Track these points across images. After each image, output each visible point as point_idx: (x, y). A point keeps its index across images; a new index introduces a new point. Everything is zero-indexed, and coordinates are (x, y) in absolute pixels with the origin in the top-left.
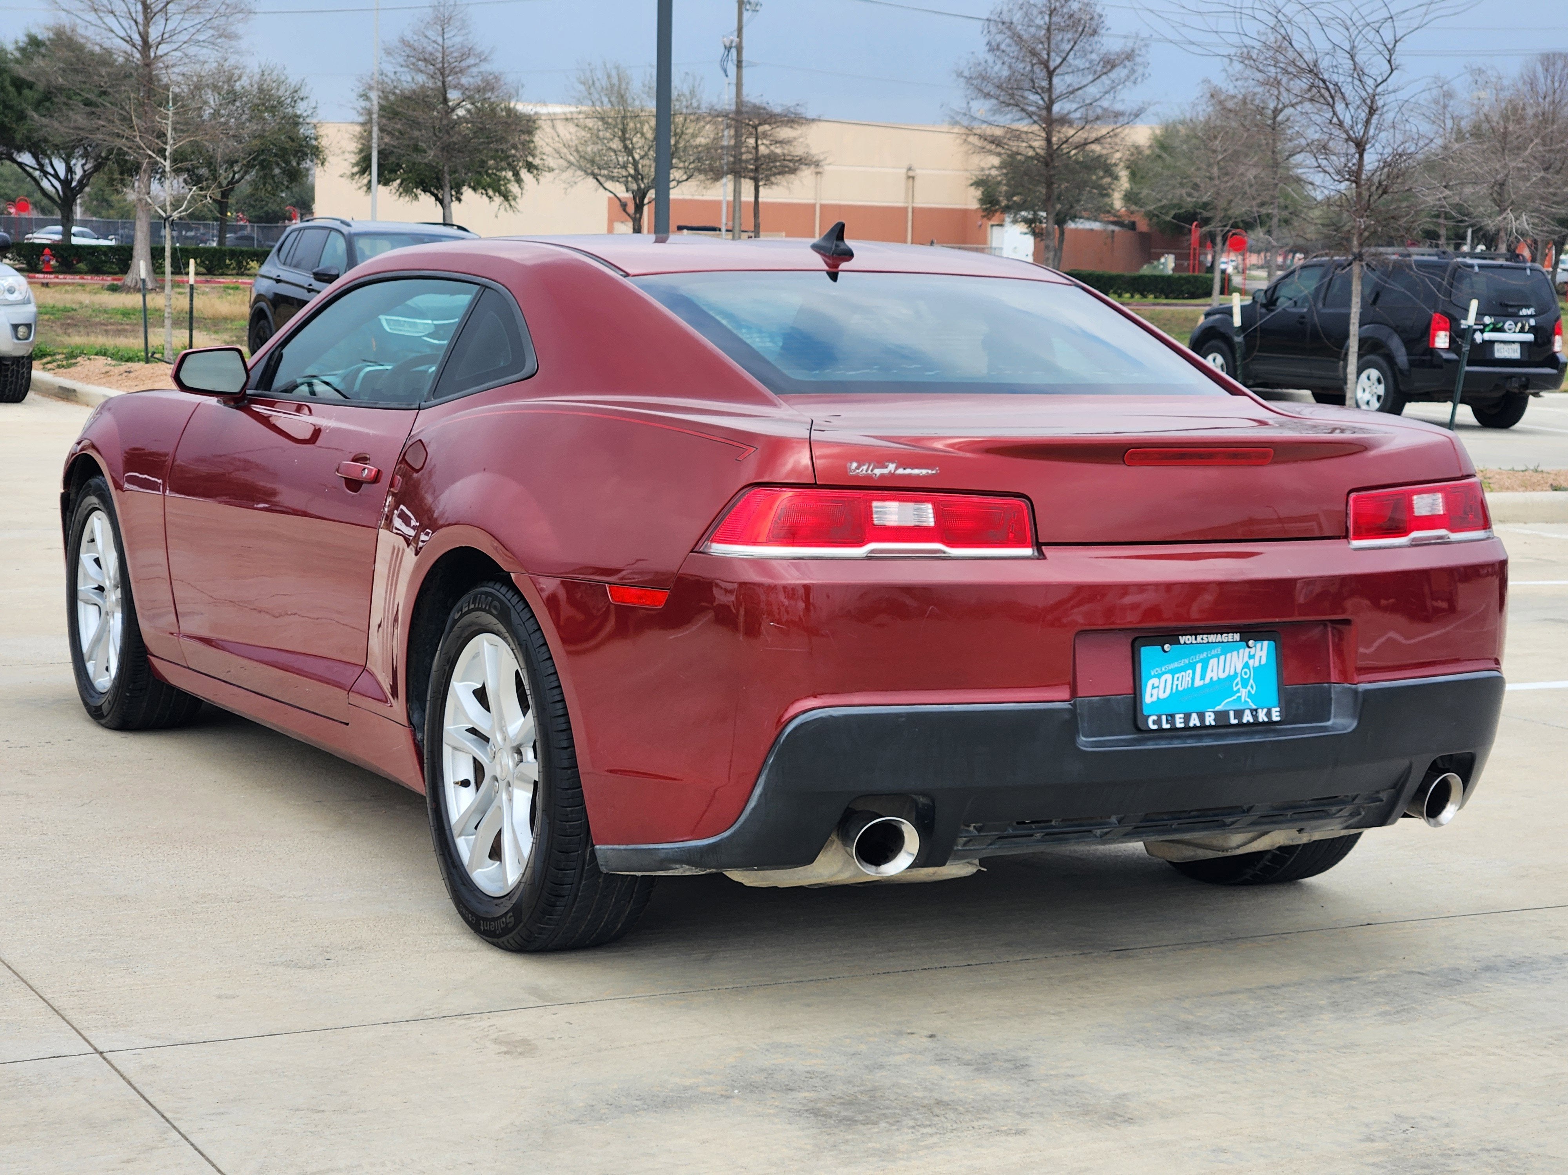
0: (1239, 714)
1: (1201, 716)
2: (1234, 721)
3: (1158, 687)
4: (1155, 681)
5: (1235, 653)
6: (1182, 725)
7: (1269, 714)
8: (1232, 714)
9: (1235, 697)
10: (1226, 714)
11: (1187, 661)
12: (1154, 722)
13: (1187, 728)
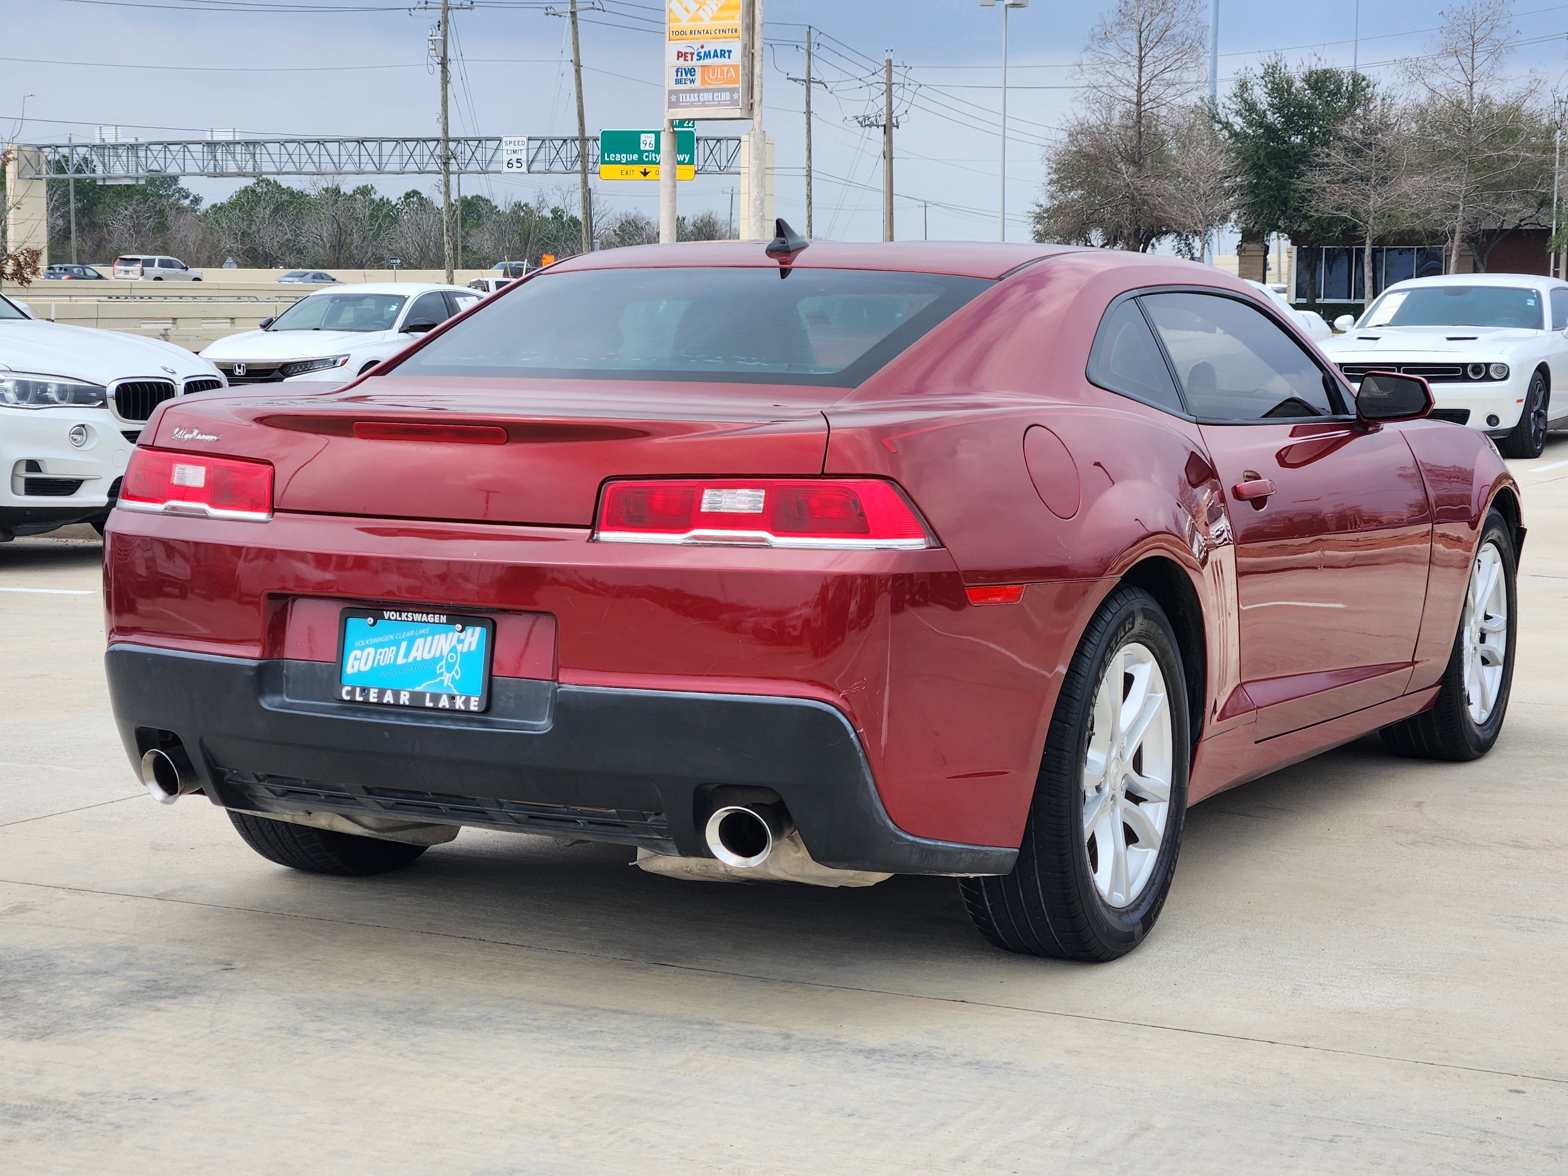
0: (436, 697)
1: (396, 694)
2: (429, 704)
3: (360, 659)
4: (358, 653)
5: (443, 636)
6: (375, 700)
7: (467, 702)
8: (428, 696)
9: (437, 681)
10: (422, 695)
11: (392, 637)
12: (348, 693)
13: (380, 704)
